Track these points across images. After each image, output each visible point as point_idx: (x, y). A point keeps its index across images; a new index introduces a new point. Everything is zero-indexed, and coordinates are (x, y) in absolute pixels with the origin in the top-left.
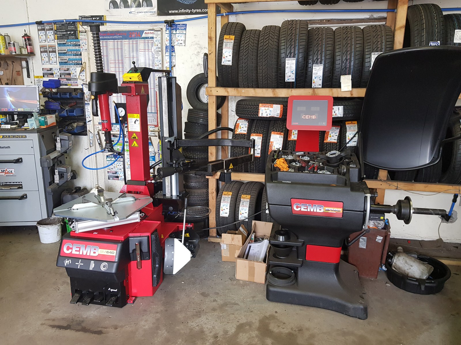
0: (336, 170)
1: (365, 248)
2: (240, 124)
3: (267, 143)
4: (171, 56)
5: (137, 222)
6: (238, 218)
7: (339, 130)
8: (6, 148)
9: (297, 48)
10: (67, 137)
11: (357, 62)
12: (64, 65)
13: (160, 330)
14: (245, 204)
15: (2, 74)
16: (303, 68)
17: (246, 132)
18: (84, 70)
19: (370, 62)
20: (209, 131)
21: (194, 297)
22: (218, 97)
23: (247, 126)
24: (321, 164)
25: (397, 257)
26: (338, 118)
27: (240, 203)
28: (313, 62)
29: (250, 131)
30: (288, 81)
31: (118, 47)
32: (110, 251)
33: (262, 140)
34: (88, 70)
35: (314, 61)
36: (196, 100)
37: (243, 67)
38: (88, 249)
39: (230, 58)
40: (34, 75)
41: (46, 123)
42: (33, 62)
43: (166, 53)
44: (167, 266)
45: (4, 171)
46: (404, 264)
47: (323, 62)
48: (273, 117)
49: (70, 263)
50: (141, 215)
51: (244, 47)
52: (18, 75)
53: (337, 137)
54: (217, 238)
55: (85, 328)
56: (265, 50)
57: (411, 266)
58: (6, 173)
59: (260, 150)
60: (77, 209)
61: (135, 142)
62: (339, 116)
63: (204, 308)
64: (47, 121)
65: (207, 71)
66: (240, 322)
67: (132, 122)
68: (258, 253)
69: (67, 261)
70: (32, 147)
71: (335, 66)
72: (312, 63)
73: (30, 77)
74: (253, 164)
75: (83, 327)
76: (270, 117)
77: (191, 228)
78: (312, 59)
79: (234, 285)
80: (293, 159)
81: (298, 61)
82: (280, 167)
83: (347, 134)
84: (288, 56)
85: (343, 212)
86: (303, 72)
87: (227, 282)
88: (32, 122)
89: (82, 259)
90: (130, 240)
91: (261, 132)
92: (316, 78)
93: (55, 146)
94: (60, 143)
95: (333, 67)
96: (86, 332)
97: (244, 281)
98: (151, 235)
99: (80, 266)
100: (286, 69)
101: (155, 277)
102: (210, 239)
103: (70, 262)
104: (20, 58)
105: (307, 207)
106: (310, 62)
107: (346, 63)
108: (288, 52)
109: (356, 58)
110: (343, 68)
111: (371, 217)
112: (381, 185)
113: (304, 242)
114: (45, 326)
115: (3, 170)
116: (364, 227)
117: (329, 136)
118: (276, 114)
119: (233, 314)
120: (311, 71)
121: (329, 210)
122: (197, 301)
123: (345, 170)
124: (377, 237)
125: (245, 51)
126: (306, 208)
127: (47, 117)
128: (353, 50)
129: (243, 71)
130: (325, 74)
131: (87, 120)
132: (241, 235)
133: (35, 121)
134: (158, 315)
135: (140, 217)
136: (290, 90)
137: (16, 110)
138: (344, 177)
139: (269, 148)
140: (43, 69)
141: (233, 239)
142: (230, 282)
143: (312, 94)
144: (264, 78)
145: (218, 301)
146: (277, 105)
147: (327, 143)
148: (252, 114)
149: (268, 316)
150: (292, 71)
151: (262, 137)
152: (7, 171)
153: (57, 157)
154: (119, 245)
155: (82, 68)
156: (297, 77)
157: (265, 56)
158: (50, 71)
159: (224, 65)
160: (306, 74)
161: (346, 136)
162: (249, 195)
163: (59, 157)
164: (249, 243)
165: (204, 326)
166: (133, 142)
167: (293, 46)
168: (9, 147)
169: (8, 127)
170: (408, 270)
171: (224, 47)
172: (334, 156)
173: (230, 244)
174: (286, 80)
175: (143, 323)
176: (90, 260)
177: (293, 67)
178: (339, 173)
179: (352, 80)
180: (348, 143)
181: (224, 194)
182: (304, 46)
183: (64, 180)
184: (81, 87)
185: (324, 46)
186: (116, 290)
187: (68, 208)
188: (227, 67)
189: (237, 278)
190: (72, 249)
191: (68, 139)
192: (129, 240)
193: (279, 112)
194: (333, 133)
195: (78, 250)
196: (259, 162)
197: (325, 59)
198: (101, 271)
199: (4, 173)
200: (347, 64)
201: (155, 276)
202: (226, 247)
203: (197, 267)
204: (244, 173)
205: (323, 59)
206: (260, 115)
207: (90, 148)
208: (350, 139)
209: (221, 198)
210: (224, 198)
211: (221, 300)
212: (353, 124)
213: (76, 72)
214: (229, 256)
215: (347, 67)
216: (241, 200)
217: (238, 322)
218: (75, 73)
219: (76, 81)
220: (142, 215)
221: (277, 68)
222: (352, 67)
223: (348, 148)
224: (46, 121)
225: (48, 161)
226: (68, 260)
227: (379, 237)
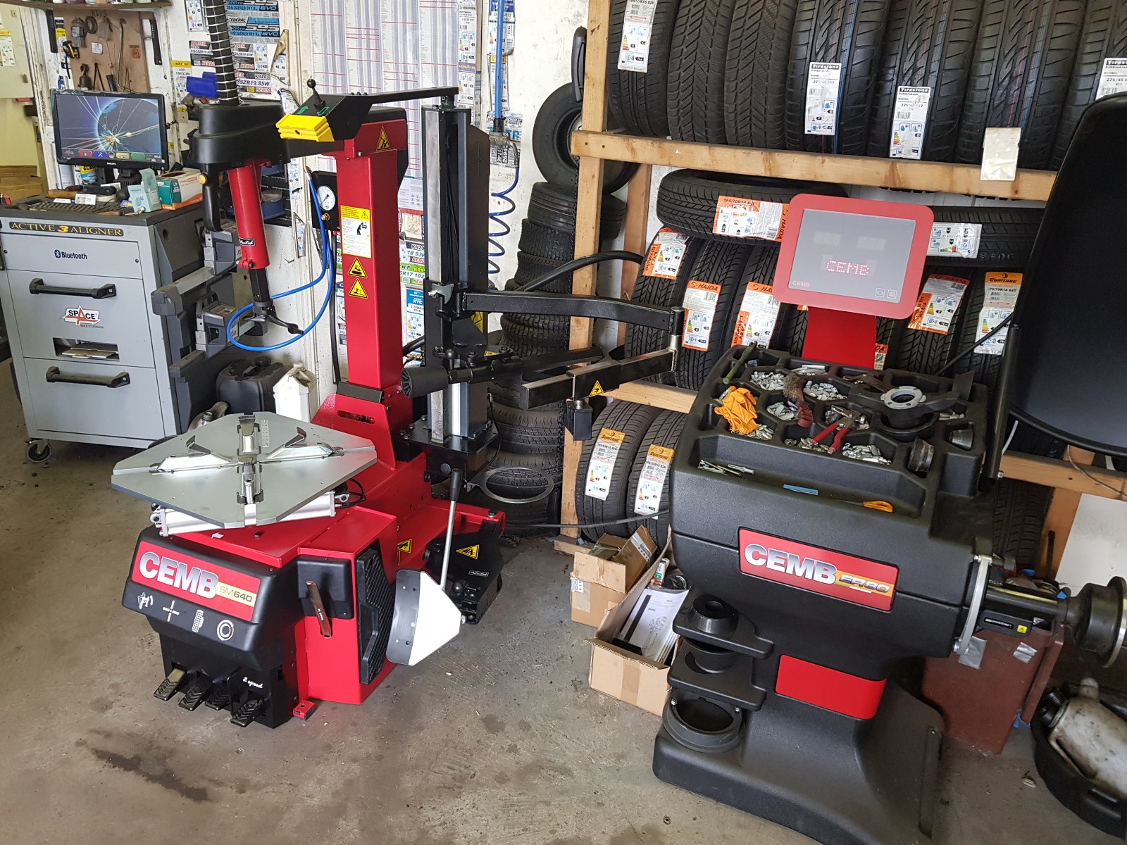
0: (900, 455)
1: (977, 666)
2: (663, 248)
3: (732, 314)
4: (502, 24)
5: (329, 517)
6: (633, 508)
7: (962, 294)
8: (78, 257)
9: (848, 31)
10: (230, 234)
11: (1046, 87)
12: (239, 34)
13: (344, 820)
14: (654, 472)
15: (100, 53)
16: (863, 95)
17: (673, 275)
18: (284, 53)
19: (1094, 90)
20: (576, 258)
21: (463, 725)
22: (608, 165)
23: (681, 254)
24: (862, 420)
25: (1073, 713)
26: (960, 259)
27: (642, 467)
28: (900, 77)
29: (687, 271)
30: (813, 132)
31: (331, 10)
32: (242, 592)
33: (718, 303)
34: (295, 54)
35: (904, 76)
36: (558, 160)
37: (681, 80)
38: (194, 576)
39: (644, 51)
40: (171, 59)
41: (177, 197)
42: (166, 24)
43: (490, 14)
44: (397, 641)
45: (75, 314)
46: (1090, 741)
47: (932, 80)
48: (756, 240)
49: (151, 604)
50: (339, 497)
51: (690, 15)
52: (136, 56)
53: (951, 314)
54: (578, 544)
55: (172, 773)
56: (750, 31)
57: (1111, 751)
58: (79, 319)
59: (709, 331)
60: (173, 472)
61: (358, 285)
62: (965, 255)
63: (477, 769)
64: (180, 192)
65: (581, 83)
66: (557, 834)
67: (350, 229)
68: (663, 623)
69: (144, 598)
70: (137, 261)
71: (973, 95)
72: (895, 82)
73: (161, 64)
74: (686, 367)
75: (167, 770)
76: (746, 239)
77: (495, 524)
78: (897, 68)
79: (580, 707)
80: (781, 391)
81: (849, 73)
82: (729, 417)
83: (984, 314)
84: (817, 55)
85: (894, 595)
86: (863, 109)
87: (563, 694)
88: (139, 195)
89: (179, 601)
90: (299, 568)
91: (717, 277)
92: (903, 129)
93: (200, 256)
94: (213, 248)
95: (965, 97)
96: (170, 788)
97: (609, 698)
98: (355, 560)
99: (172, 616)
100: (808, 95)
101: (365, 661)
102: (561, 543)
103: (150, 601)
104: (139, 12)
105: (786, 560)
106: (890, 77)
107: (1007, 89)
108: (820, 41)
109: (1046, 75)
110: (997, 102)
111: (987, 620)
112: (1071, 479)
113: (772, 646)
114: (84, 750)
115: (73, 310)
116: (956, 647)
117: (928, 308)
118: (767, 231)
119: (547, 803)
120: (891, 107)
121: (850, 582)
122: (465, 742)
123: (929, 460)
124: (1018, 644)
125: (689, 29)
126: (782, 562)
127: (179, 180)
128: (1039, 47)
129: (680, 90)
130: (933, 118)
131: (292, 187)
132: (624, 567)
133: (147, 192)
134: (356, 768)
135: (336, 502)
136: (819, 159)
137: (112, 157)
138: (920, 485)
139: (736, 331)
140: (190, 42)
141: (602, 572)
142: (571, 694)
143: (886, 176)
144: (739, 118)
145: (522, 751)
146: (774, 204)
147: (917, 331)
148: (696, 223)
149: (639, 829)
150: (826, 102)
151: (717, 295)
152: (83, 315)
153: (207, 284)
154: (267, 581)
155: (278, 46)
156: (842, 123)
157: (747, 51)
158: (207, 51)
159: (625, 71)
160: (874, 112)
161: (978, 319)
162: (670, 448)
163: (213, 282)
164: (646, 587)
165: (460, 828)
166: (352, 285)
167: (838, 24)
168: (84, 256)
169: (90, 200)
170: (1097, 759)
171: (627, 14)
172: (903, 406)
173: (593, 581)
174: (809, 128)
175: (310, 786)
176: (196, 607)
177: (830, 90)
178: (909, 466)
179: (1020, 145)
180: (980, 343)
181: (604, 437)
182: (873, 26)
183: (217, 347)
184: (278, 98)
185: (942, 27)
186: (260, 686)
187: (151, 466)
188: (632, 75)
189: (592, 687)
190: (157, 568)
191: (231, 241)
192: (296, 566)
193: (775, 225)
194: (943, 302)
195: (172, 574)
196: (703, 364)
197: (942, 69)
198: (216, 639)
199: (76, 318)
200: (1012, 92)
201: (366, 659)
202: (582, 588)
203: (500, 630)
204: (660, 387)
205: (932, 70)
206: (718, 230)
207: (296, 260)
208: (990, 330)
209: (594, 445)
210: (602, 448)
211: (529, 751)
212: (1007, 281)
213: (265, 55)
214: (588, 611)
215: (1009, 102)
216: (647, 460)
217: (553, 832)
218: (264, 58)
219: (266, 81)
220: (344, 498)
221: (783, 90)
222: (1027, 104)
223: (979, 358)
224: (175, 191)
225: (169, 300)
226: (147, 597)
227: (1024, 647)
